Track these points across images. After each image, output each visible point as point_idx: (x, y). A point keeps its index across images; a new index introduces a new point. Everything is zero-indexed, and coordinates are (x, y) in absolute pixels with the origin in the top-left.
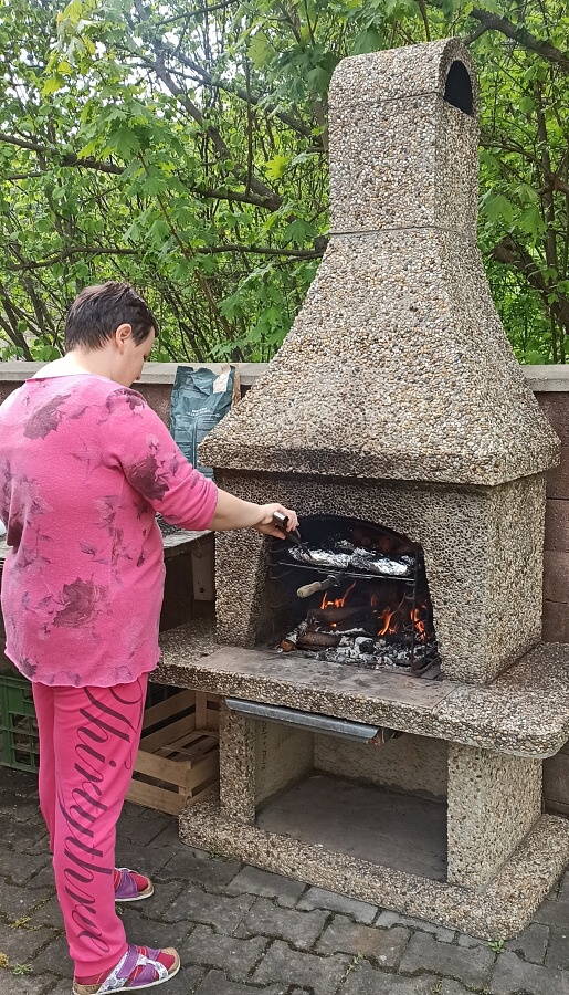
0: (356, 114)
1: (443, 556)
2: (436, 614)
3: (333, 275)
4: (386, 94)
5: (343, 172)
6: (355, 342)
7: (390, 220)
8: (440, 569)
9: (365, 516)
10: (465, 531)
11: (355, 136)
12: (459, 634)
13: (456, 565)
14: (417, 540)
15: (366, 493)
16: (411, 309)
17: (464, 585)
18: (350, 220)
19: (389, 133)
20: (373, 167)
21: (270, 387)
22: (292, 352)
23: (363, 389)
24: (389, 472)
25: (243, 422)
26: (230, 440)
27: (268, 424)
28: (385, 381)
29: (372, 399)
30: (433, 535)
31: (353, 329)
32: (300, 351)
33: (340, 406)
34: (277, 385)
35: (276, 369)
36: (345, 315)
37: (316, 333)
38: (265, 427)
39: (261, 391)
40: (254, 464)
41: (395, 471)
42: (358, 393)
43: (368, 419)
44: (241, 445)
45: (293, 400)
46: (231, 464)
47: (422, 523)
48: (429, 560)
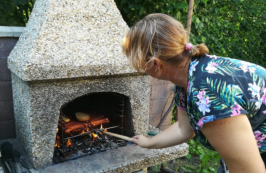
1: (136, 99)
2: (134, 120)
6: (83, 17)
8: (135, 104)
9: (109, 90)
10: (143, 88)
12: (141, 125)
13: (140, 101)
14: (128, 95)
15: (108, 81)
16: (103, 4)
17: (143, 107)
21: (48, 37)
22: (54, 19)
23: (96, 38)
24: (124, 71)
25: (44, 54)
26: (44, 64)
27: (59, 55)
28: (103, 34)
29: (102, 42)
30: (133, 92)
31: (81, 11)
32: (58, 19)
33: (89, 45)
34: (52, 35)
35: (48, 27)
36: (75, 5)
37: (63, 11)
38: (59, 57)
39: (45, 38)
40: (62, 75)
41: (126, 70)
42: (95, 39)
43: (106, 50)
44: (52, 67)
45: (65, 43)
46: (47, 77)
47: (129, 89)
48: (132, 102)
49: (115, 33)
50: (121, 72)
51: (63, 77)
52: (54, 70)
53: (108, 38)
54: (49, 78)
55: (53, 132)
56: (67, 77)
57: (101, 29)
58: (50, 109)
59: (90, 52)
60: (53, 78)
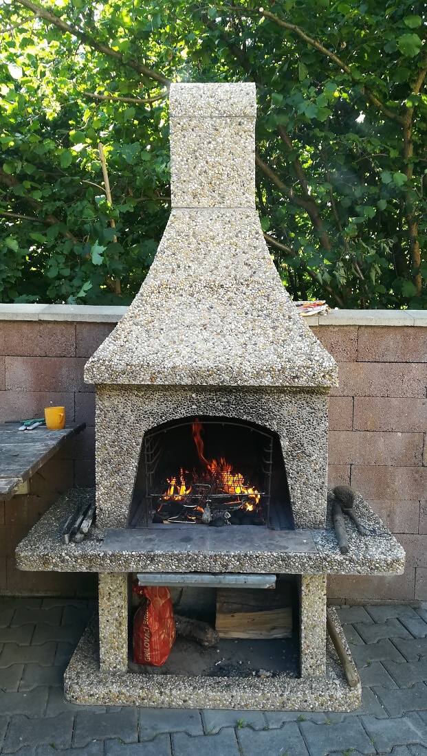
0: (193, 123)
1: (295, 439)
2: (290, 482)
3: (178, 238)
4: (217, 112)
5: (183, 163)
6: (204, 287)
7: (221, 201)
8: (294, 449)
9: (234, 414)
10: (312, 420)
11: (192, 139)
12: (308, 494)
13: (305, 445)
14: (275, 428)
15: (234, 397)
16: (246, 264)
18: (188, 198)
19: (220, 140)
20: (207, 162)
21: (138, 320)
22: (153, 292)
23: (219, 321)
24: (258, 381)
25: (122, 346)
26: (116, 361)
27: (146, 347)
28: (236, 315)
29: (229, 329)
30: (288, 424)
31: (202, 278)
32: (159, 292)
33: (203, 333)
34: (144, 318)
35: (141, 306)
36: (193, 268)
37: (170, 279)
38: (144, 350)
39: (131, 322)
40: (141, 379)
41: (263, 380)
42: (216, 324)
43: (231, 343)
44: (127, 365)
45: (162, 329)
46: (118, 380)
47: (278, 417)
48: (284, 443)
49: (260, 313)
50: (252, 382)
51: (143, 383)
52: (130, 370)
53: (243, 322)
54: (119, 383)
55: (129, 472)
56: (150, 383)
57: (235, 307)
58: (126, 433)
59: (199, 345)
60: (126, 383)
